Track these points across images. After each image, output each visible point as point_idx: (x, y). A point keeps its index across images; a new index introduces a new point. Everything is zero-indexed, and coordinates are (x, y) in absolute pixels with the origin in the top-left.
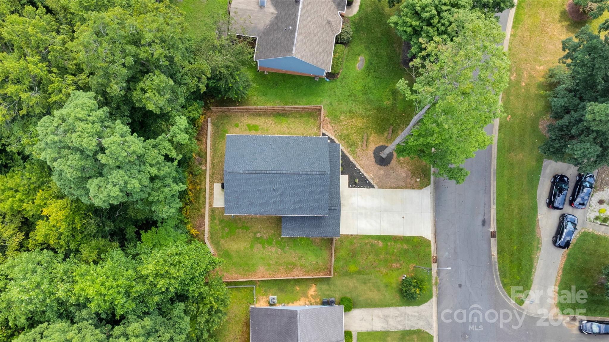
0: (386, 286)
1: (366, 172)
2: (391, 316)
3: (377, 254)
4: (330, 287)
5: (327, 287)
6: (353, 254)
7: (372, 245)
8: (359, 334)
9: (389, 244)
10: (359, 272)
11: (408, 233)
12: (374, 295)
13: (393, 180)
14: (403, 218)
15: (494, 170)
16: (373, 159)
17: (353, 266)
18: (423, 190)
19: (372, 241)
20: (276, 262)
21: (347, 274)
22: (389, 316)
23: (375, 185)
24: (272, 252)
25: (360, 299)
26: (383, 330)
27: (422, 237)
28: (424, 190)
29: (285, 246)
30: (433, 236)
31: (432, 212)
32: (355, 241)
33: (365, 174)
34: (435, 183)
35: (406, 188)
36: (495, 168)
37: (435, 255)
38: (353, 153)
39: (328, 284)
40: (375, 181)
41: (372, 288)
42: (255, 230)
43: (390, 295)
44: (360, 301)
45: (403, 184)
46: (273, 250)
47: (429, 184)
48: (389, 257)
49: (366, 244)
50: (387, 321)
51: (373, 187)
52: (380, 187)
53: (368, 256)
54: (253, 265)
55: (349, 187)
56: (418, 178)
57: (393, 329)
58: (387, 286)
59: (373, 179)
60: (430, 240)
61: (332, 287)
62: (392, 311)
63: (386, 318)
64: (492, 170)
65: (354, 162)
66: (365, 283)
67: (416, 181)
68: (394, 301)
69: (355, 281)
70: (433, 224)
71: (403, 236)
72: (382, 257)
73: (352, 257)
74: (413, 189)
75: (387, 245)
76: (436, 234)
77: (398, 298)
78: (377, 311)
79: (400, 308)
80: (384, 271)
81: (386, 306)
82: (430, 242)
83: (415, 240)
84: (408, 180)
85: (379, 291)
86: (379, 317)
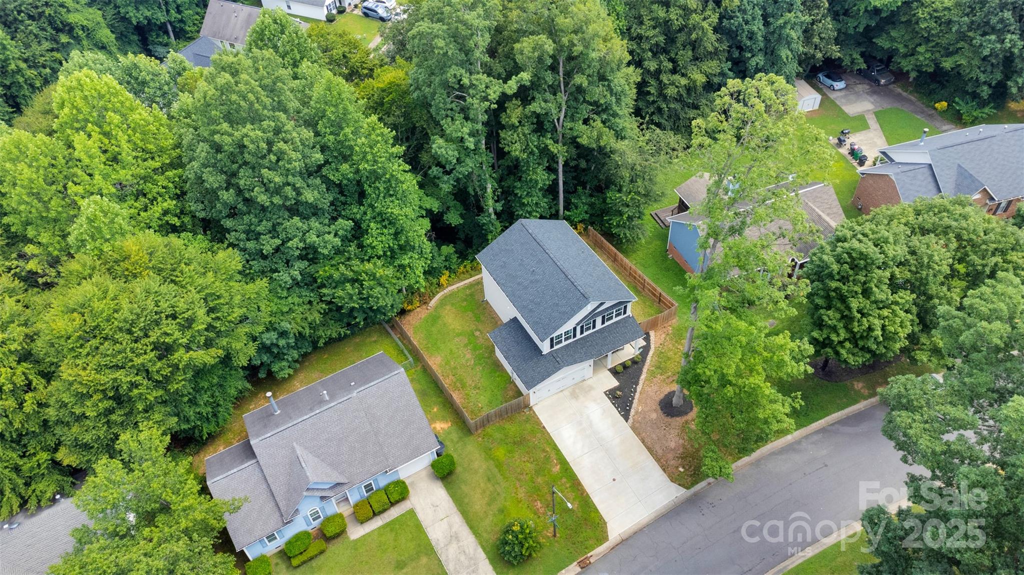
0: (501, 511)
1: (639, 401)
2: (461, 544)
3: (539, 472)
4: (458, 442)
5: (455, 440)
6: (520, 442)
7: (547, 459)
8: (412, 513)
9: (564, 480)
10: (499, 465)
11: (596, 500)
12: (478, 503)
13: (654, 436)
14: (614, 480)
15: (785, 568)
16: (662, 396)
17: (503, 452)
18: (673, 484)
19: (553, 455)
20: (455, 368)
21: (488, 452)
22: (459, 541)
23: (631, 420)
24: (464, 356)
25: (463, 487)
26: (433, 544)
27: (605, 523)
28: (674, 486)
29: (481, 364)
30: (619, 539)
31: (653, 516)
32: (539, 435)
33: (635, 401)
34: (696, 495)
35: (658, 460)
36: (790, 568)
37: (592, 560)
38: (652, 374)
39: (460, 438)
40: (636, 417)
41: (488, 493)
42: (480, 328)
43: (491, 525)
44: (460, 488)
45: (660, 452)
46: (468, 356)
47: (688, 488)
48: (545, 490)
49: (544, 451)
50: (450, 542)
51: (627, 419)
52: (633, 428)
53: (528, 461)
54: (438, 348)
55: (605, 393)
56: (683, 467)
57: (443, 559)
58: (503, 511)
59: (637, 412)
60: (610, 538)
61: (460, 444)
62: (469, 540)
63: (455, 537)
64: (783, 565)
65: (641, 382)
66: (489, 480)
67: (677, 467)
68: (485, 535)
69: (484, 467)
70: (636, 528)
71: (587, 494)
72: (539, 480)
73: (515, 443)
74: (664, 470)
75: (561, 478)
76: (624, 542)
77: (492, 537)
78: (457, 520)
79: (480, 550)
80: (521, 494)
81: (471, 528)
82: (605, 538)
83: (593, 515)
84: (670, 456)
85: (489, 504)
86: (450, 527)
